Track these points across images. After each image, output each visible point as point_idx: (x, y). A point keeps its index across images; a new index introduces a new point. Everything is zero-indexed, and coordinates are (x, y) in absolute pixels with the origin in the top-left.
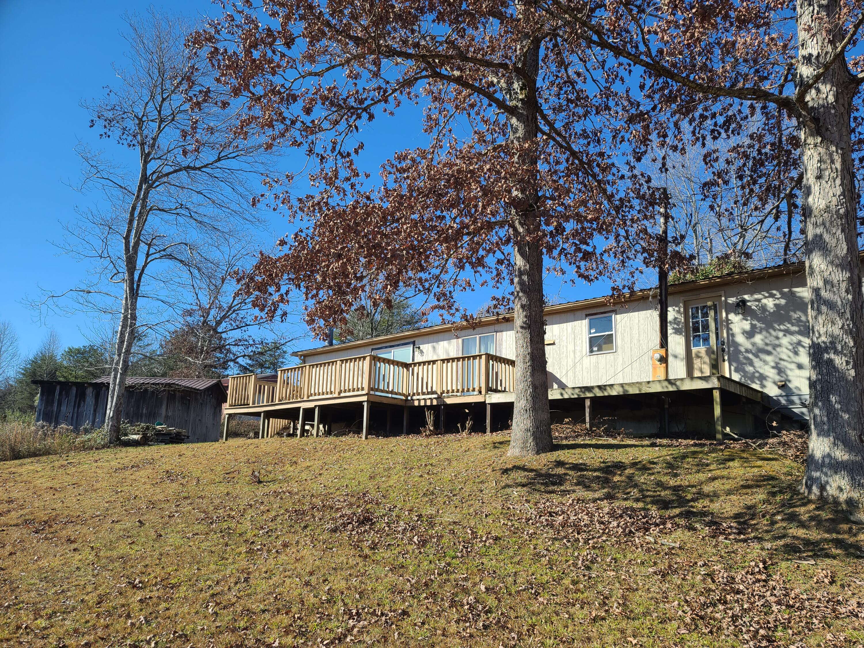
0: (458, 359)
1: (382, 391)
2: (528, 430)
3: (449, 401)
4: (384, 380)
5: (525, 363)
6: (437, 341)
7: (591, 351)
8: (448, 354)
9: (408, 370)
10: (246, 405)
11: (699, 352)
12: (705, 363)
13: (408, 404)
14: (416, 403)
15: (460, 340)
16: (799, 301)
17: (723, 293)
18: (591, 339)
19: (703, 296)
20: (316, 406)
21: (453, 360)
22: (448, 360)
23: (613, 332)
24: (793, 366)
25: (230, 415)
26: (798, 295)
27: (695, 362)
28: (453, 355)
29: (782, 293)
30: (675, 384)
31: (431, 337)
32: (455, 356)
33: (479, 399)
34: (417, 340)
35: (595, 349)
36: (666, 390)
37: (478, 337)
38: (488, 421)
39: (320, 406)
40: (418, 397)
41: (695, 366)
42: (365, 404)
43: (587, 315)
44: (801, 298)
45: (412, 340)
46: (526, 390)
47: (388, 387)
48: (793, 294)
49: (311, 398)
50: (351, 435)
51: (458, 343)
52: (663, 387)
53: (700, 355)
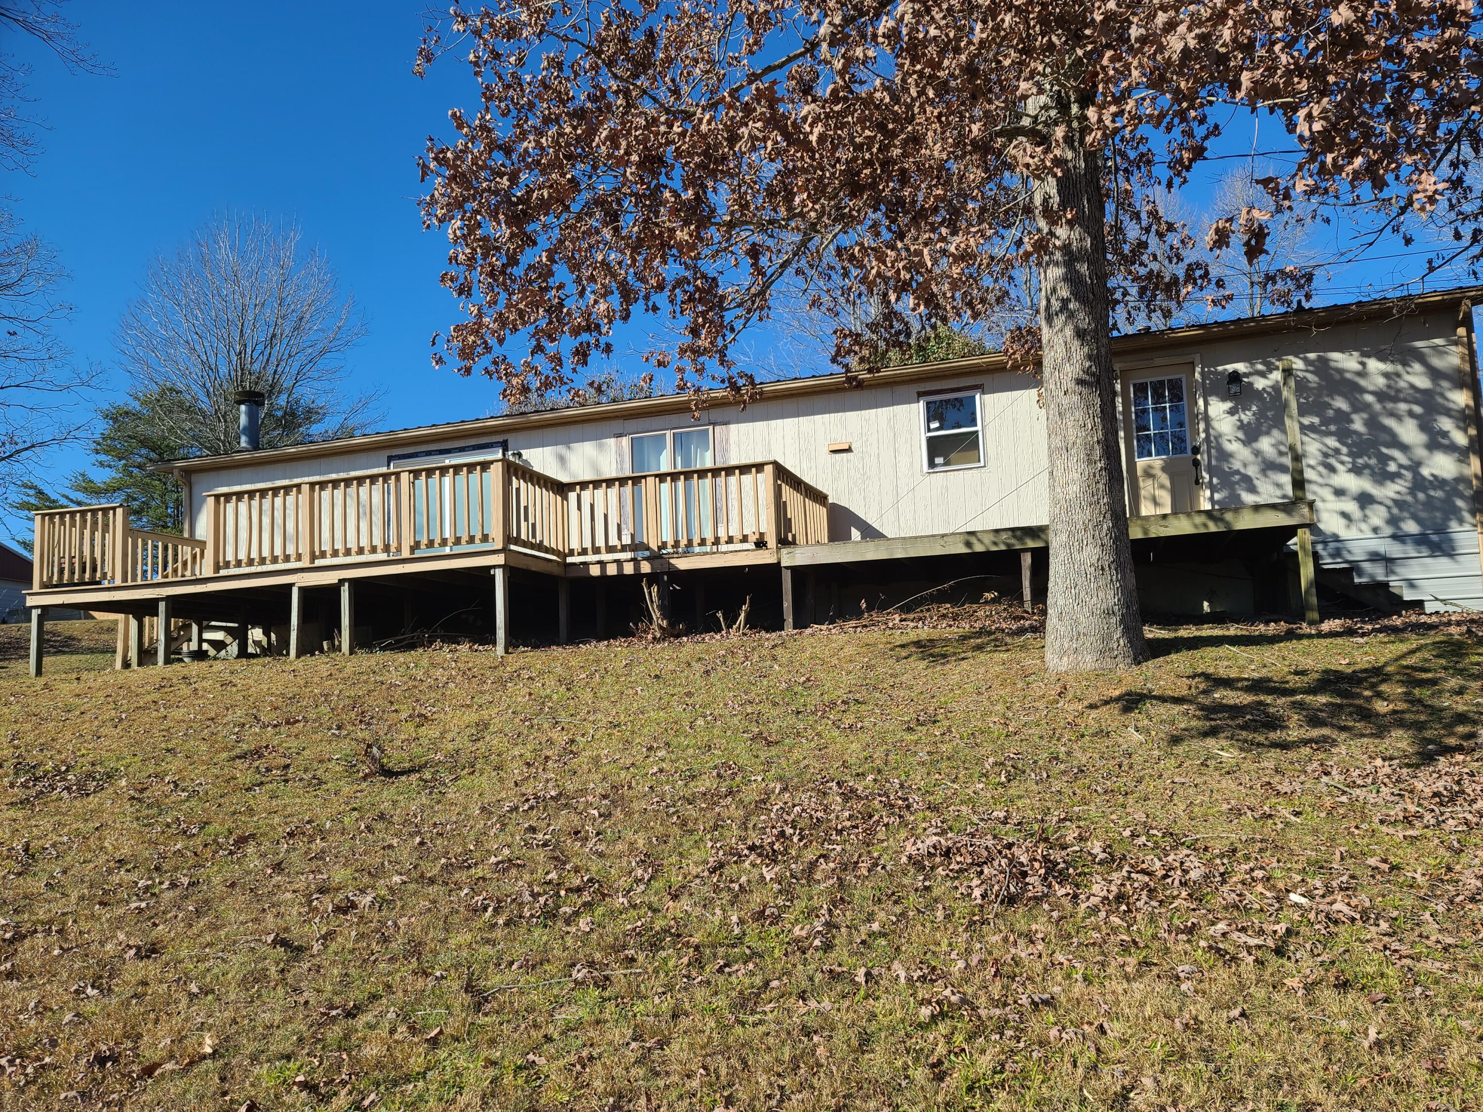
0: (623, 481)
1: (525, 544)
2: (1109, 613)
3: (682, 564)
4: (526, 519)
5: (1090, 462)
6: (567, 443)
7: (932, 464)
8: (597, 470)
9: (565, 498)
10: (94, 583)
11: (1150, 467)
12: (1162, 487)
13: (572, 574)
14: (595, 571)
15: (625, 441)
16: (1337, 377)
17: (1197, 358)
18: (930, 440)
19: (1158, 361)
20: (342, 582)
21: (610, 482)
22: (597, 484)
23: (979, 427)
24: (1327, 493)
25: (45, 610)
26: (1332, 364)
27: (1141, 484)
28: (610, 472)
29: (1306, 361)
30: (1222, 520)
31: (549, 433)
32: (614, 475)
33: (765, 558)
34: (511, 438)
35: (939, 460)
36: (1203, 530)
37: (669, 434)
38: (787, 604)
39: (353, 582)
40: (596, 558)
41: (1143, 493)
42: (499, 575)
43: (920, 395)
44: (1341, 371)
45: (500, 438)
46: (1099, 524)
47: (534, 536)
48: (1324, 361)
49: (319, 563)
50: (438, 644)
51: (619, 448)
52: (1196, 526)
53: (1153, 472)
